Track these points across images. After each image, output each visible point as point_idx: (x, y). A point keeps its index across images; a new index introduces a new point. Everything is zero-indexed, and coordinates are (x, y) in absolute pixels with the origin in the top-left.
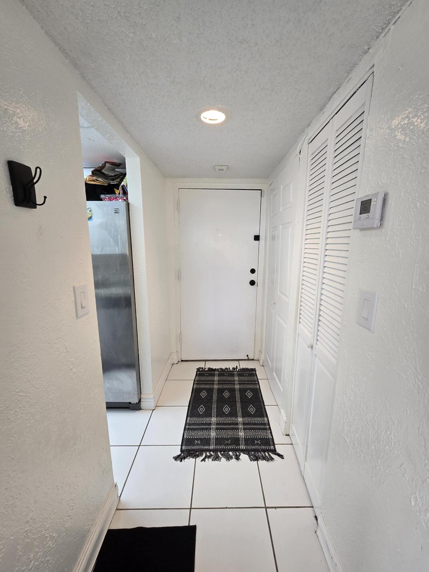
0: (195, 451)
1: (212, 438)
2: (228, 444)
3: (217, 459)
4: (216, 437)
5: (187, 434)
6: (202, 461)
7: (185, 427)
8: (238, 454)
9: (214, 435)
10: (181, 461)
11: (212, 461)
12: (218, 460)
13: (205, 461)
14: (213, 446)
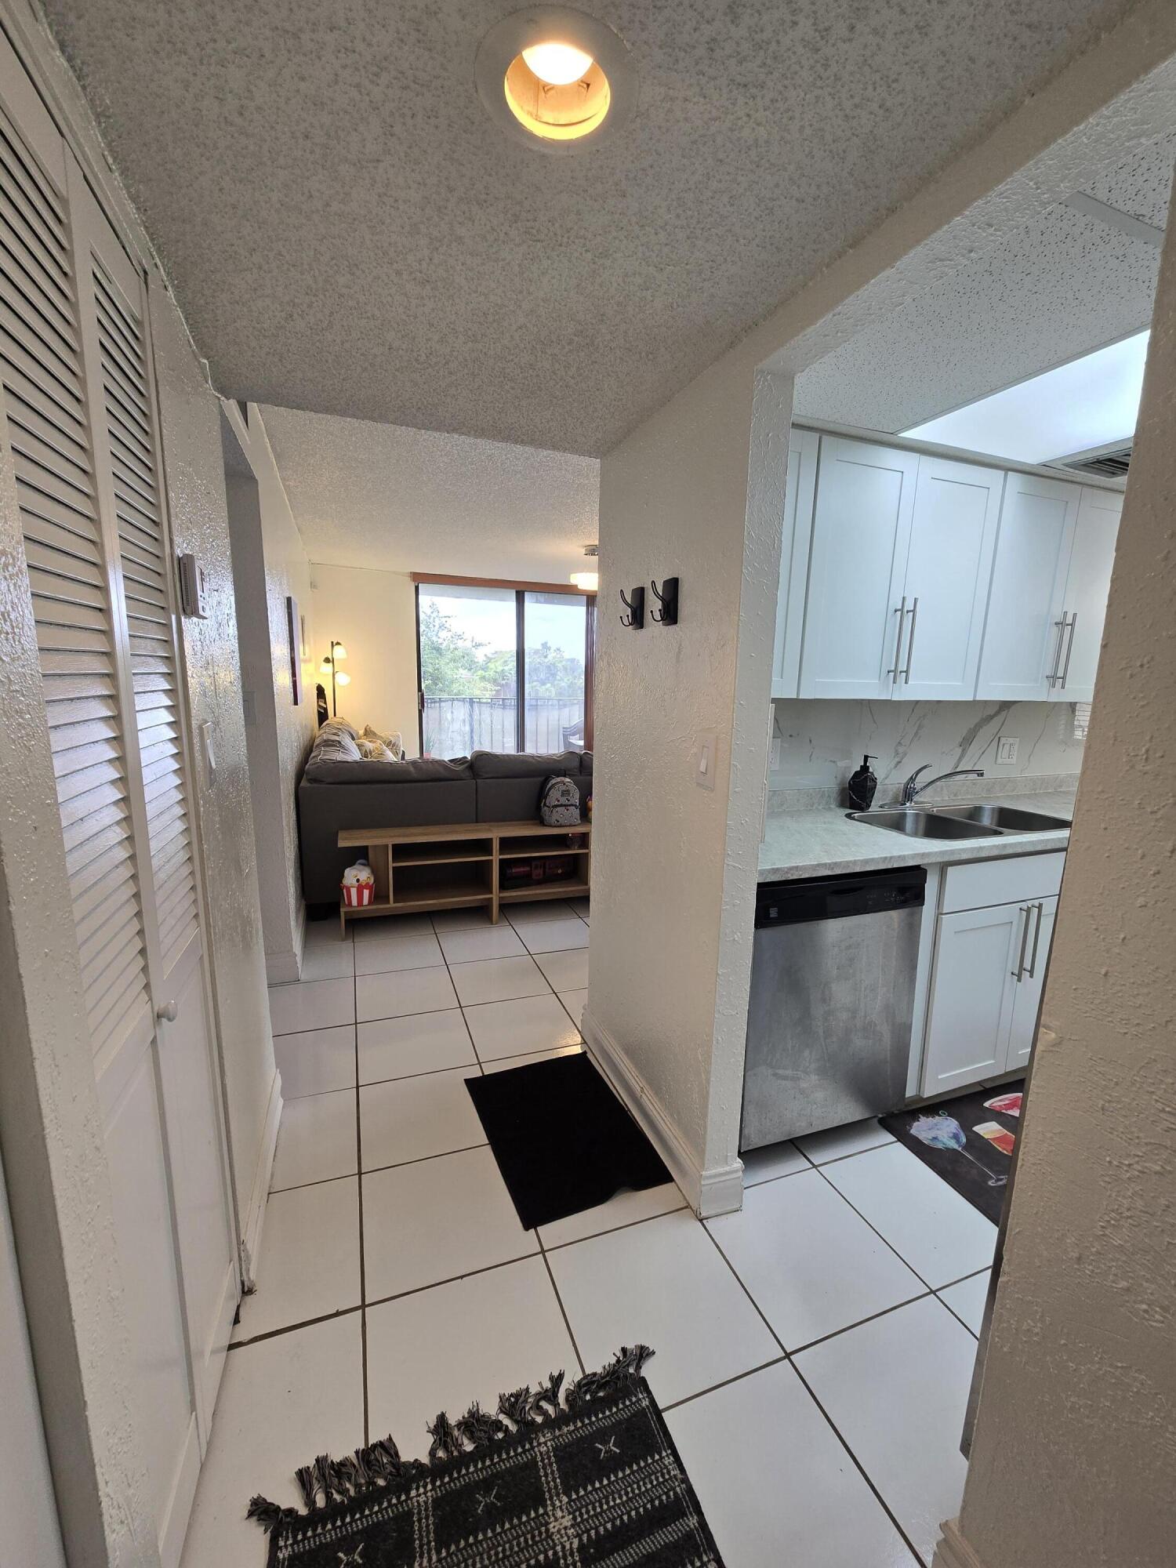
0: (597, 1405)
1: (558, 1495)
2: (486, 1485)
3: (512, 1399)
4: (545, 1506)
5: (669, 1473)
6: (561, 1376)
7: (700, 1513)
8: (441, 1454)
9: (556, 1520)
10: (624, 1350)
11: (527, 1389)
12: (508, 1399)
13: (551, 1378)
14: (541, 1453)
